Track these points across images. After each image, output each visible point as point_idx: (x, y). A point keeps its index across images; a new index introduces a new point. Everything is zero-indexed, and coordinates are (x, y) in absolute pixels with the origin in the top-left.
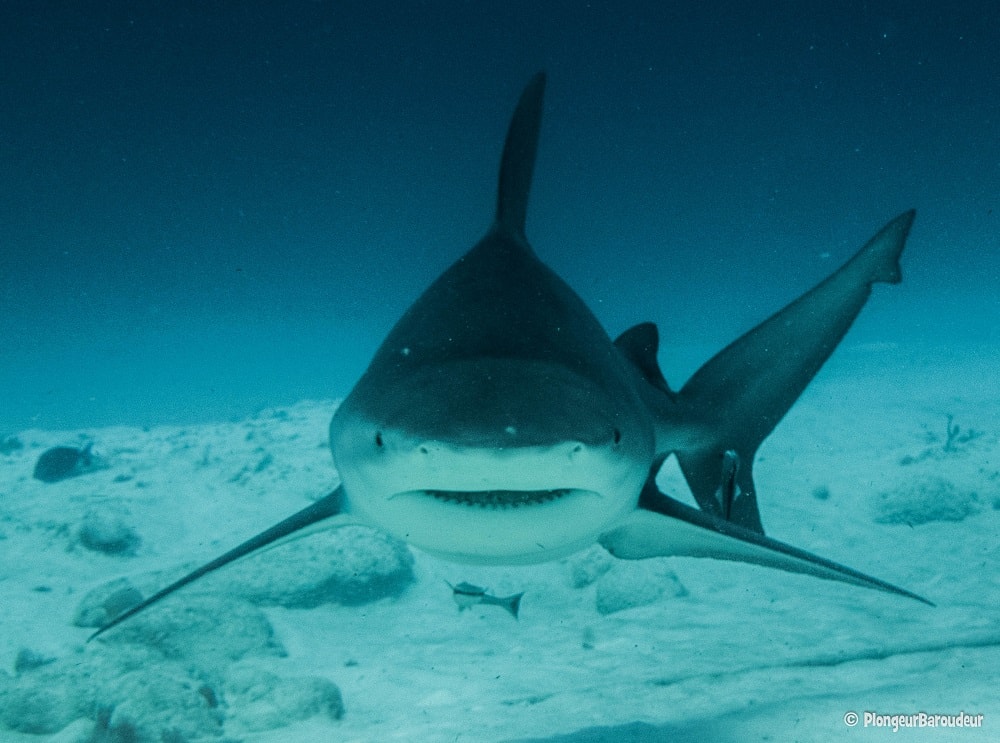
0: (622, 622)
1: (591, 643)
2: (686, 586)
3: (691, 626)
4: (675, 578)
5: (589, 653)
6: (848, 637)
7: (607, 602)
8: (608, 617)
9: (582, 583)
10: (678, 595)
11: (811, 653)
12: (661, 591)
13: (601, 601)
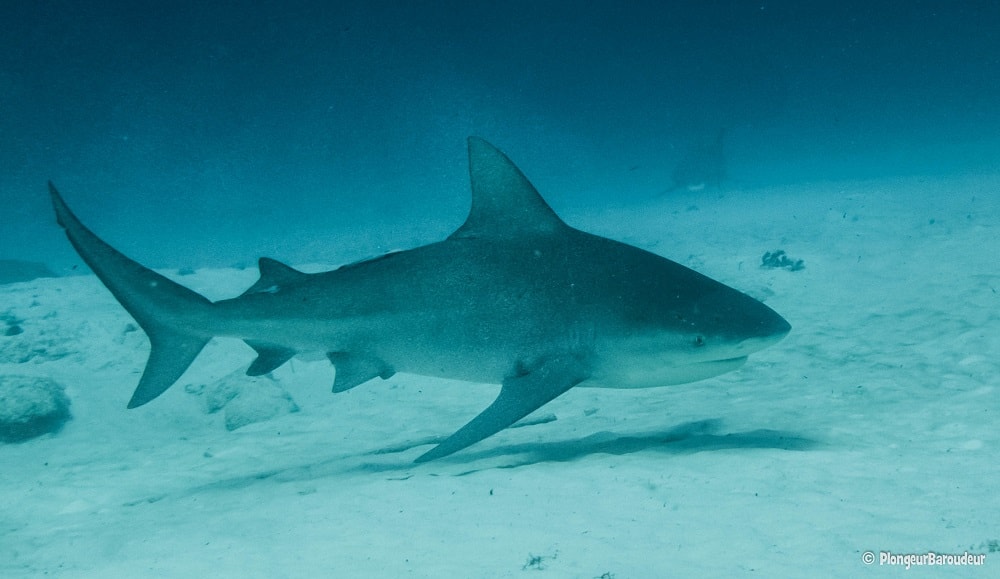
0: (240, 434)
1: (211, 453)
2: (299, 404)
3: (298, 433)
4: (289, 399)
5: (208, 460)
6: (417, 430)
7: (233, 422)
8: (233, 432)
9: (214, 409)
10: (292, 412)
11: (384, 444)
12: (276, 409)
13: (229, 421)
